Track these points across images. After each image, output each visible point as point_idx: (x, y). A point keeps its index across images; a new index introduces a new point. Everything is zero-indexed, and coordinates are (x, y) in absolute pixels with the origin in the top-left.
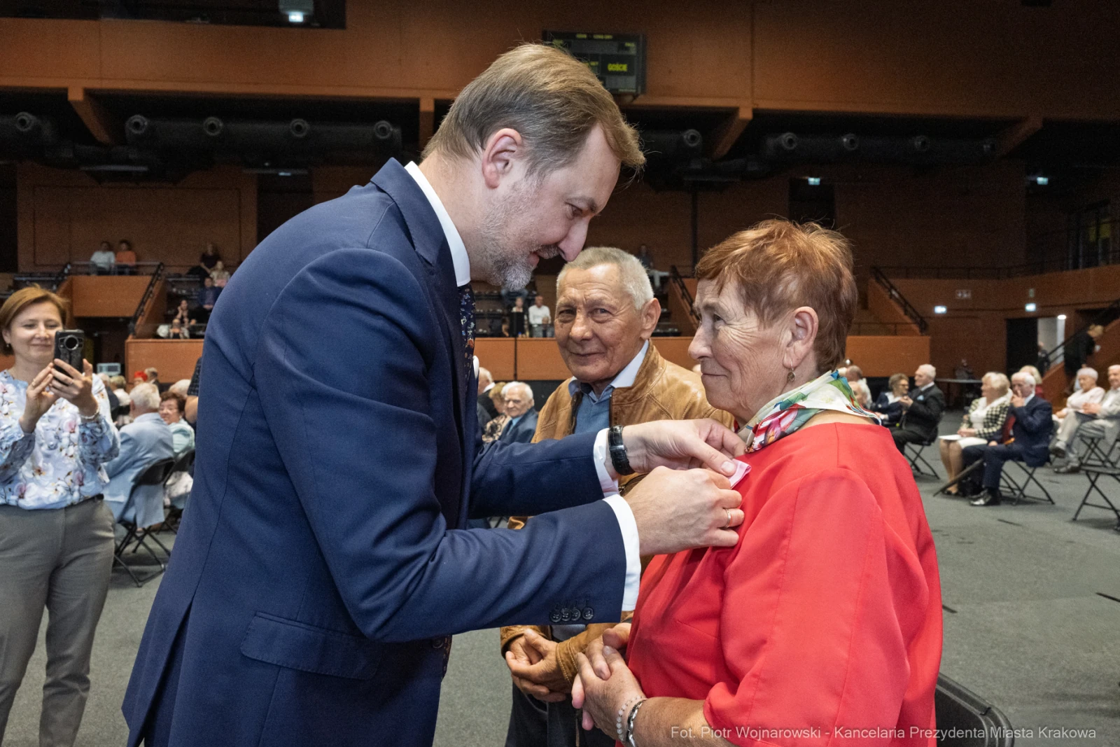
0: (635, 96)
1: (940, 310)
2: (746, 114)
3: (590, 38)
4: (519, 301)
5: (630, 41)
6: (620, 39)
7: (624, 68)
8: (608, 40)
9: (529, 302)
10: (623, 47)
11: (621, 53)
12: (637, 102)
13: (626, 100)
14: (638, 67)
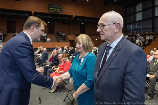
1: (97, 39)
2: (74, 16)
4: (46, 38)
6: (59, 6)
8: (57, 6)
9: (47, 38)
10: (59, 7)
12: (61, 14)
13: (59, 13)
14: (61, 10)
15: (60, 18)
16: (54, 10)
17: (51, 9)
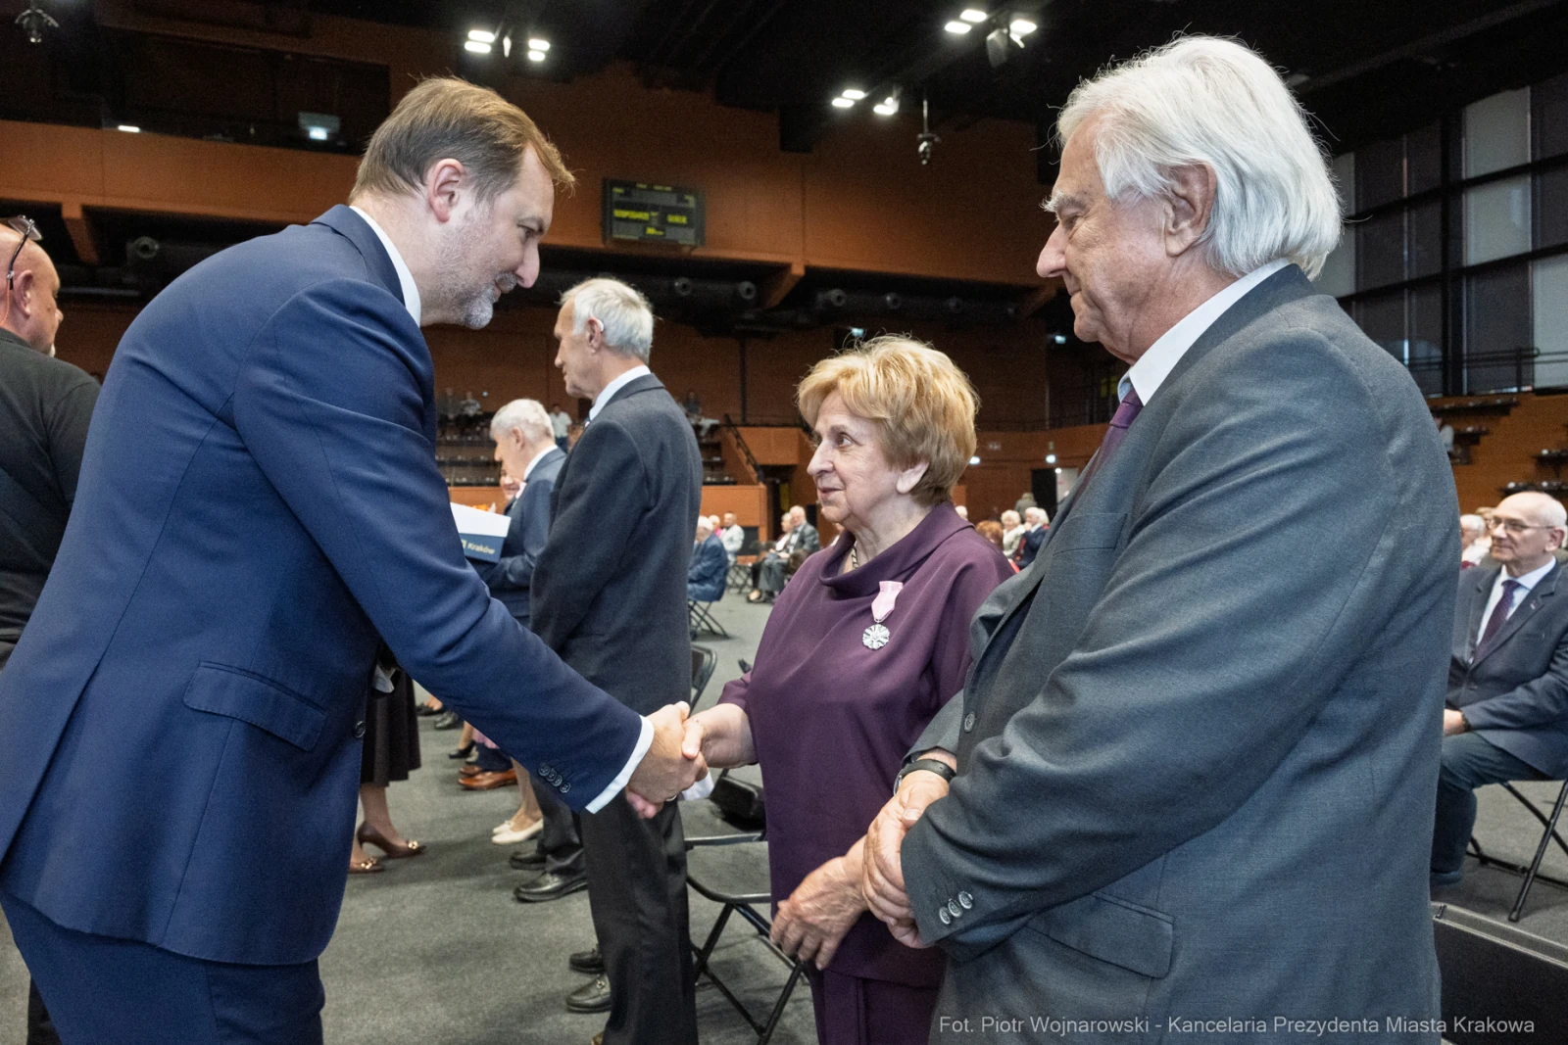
0: (693, 248)
2: (798, 270)
3: (650, 189)
5: (690, 193)
6: (680, 192)
7: (684, 220)
8: (669, 192)
10: (681, 199)
11: (682, 205)
12: (699, 252)
13: (686, 250)
14: (697, 222)
15: (684, 287)
16: (645, 224)
17: (618, 213)
